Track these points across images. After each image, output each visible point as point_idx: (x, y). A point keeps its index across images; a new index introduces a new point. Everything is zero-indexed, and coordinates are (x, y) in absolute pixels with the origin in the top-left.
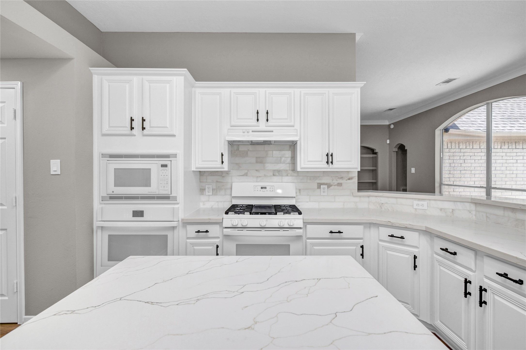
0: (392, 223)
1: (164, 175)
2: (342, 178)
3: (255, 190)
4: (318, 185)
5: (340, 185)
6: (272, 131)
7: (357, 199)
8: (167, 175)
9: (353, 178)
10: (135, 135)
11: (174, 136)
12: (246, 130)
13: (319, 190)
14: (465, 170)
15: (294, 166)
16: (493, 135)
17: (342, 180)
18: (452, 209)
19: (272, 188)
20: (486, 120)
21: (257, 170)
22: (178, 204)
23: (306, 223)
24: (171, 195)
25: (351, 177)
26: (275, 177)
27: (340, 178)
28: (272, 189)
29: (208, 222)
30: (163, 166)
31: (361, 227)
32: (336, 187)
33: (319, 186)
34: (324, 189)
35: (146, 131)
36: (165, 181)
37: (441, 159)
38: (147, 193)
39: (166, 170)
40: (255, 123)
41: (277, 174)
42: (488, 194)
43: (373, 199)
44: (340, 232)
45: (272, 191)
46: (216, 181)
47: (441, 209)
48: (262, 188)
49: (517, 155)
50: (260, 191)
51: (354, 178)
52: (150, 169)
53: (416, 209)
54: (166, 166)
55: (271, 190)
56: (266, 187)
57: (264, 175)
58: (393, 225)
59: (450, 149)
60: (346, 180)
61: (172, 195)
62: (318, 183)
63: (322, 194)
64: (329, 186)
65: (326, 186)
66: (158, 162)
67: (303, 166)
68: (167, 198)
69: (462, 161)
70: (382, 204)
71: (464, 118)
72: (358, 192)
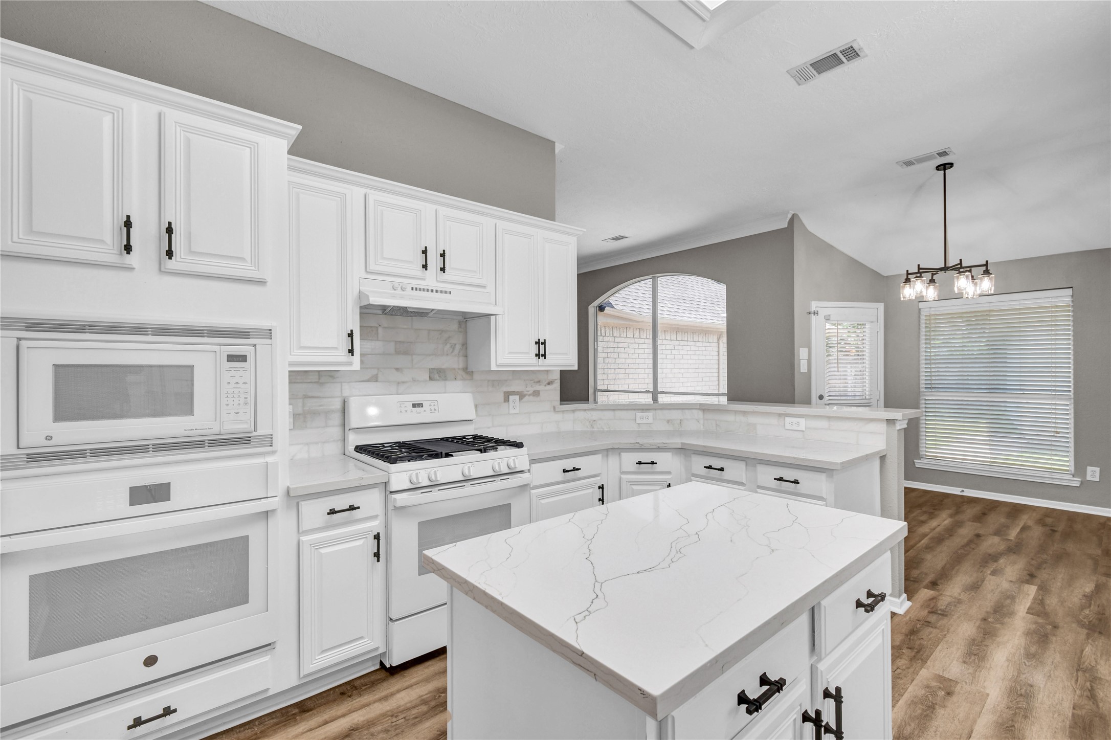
0: (641, 445)
1: (237, 383)
2: (539, 382)
3: (401, 412)
4: (504, 395)
5: (536, 393)
6: (450, 293)
7: (559, 417)
8: (245, 383)
9: (554, 381)
10: (134, 268)
11: (262, 282)
12: (399, 285)
13: (506, 404)
14: (619, 368)
15: (467, 360)
16: (659, 321)
17: (540, 385)
18: (681, 420)
19: (434, 405)
20: (651, 300)
21: (397, 369)
22: (274, 452)
23: (533, 461)
24: (255, 434)
25: (551, 380)
26: (433, 382)
27: (537, 382)
28: (435, 407)
29: (358, 485)
30: (232, 358)
31: (598, 457)
32: (531, 398)
33: (507, 396)
34: (514, 402)
35: (176, 261)
36: (239, 399)
37: (596, 351)
38: (181, 432)
39: (241, 370)
40: (419, 271)
41: (436, 376)
42: (655, 399)
43: (580, 415)
44: (575, 469)
45: (435, 410)
46: (304, 395)
47: (668, 421)
48: (414, 406)
49: (667, 348)
50: (412, 411)
51: (556, 381)
52: (192, 367)
53: (639, 424)
54: (243, 358)
55: (433, 408)
56: (422, 404)
57: (413, 379)
58: (642, 447)
59: (604, 336)
60: (545, 386)
61: (260, 432)
62: (504, 392)
63: (512, 411)
64: (522, 396)
65: (517, 397)
66: (216, 348)
67: (500, 362)
68: (243, 440)
69: (616, 356)
70: (594, 421)
71: (623, 293)
72: (561, 404)
